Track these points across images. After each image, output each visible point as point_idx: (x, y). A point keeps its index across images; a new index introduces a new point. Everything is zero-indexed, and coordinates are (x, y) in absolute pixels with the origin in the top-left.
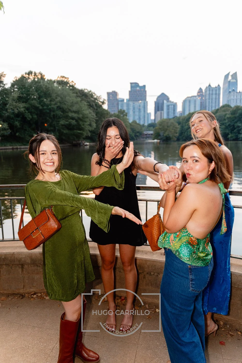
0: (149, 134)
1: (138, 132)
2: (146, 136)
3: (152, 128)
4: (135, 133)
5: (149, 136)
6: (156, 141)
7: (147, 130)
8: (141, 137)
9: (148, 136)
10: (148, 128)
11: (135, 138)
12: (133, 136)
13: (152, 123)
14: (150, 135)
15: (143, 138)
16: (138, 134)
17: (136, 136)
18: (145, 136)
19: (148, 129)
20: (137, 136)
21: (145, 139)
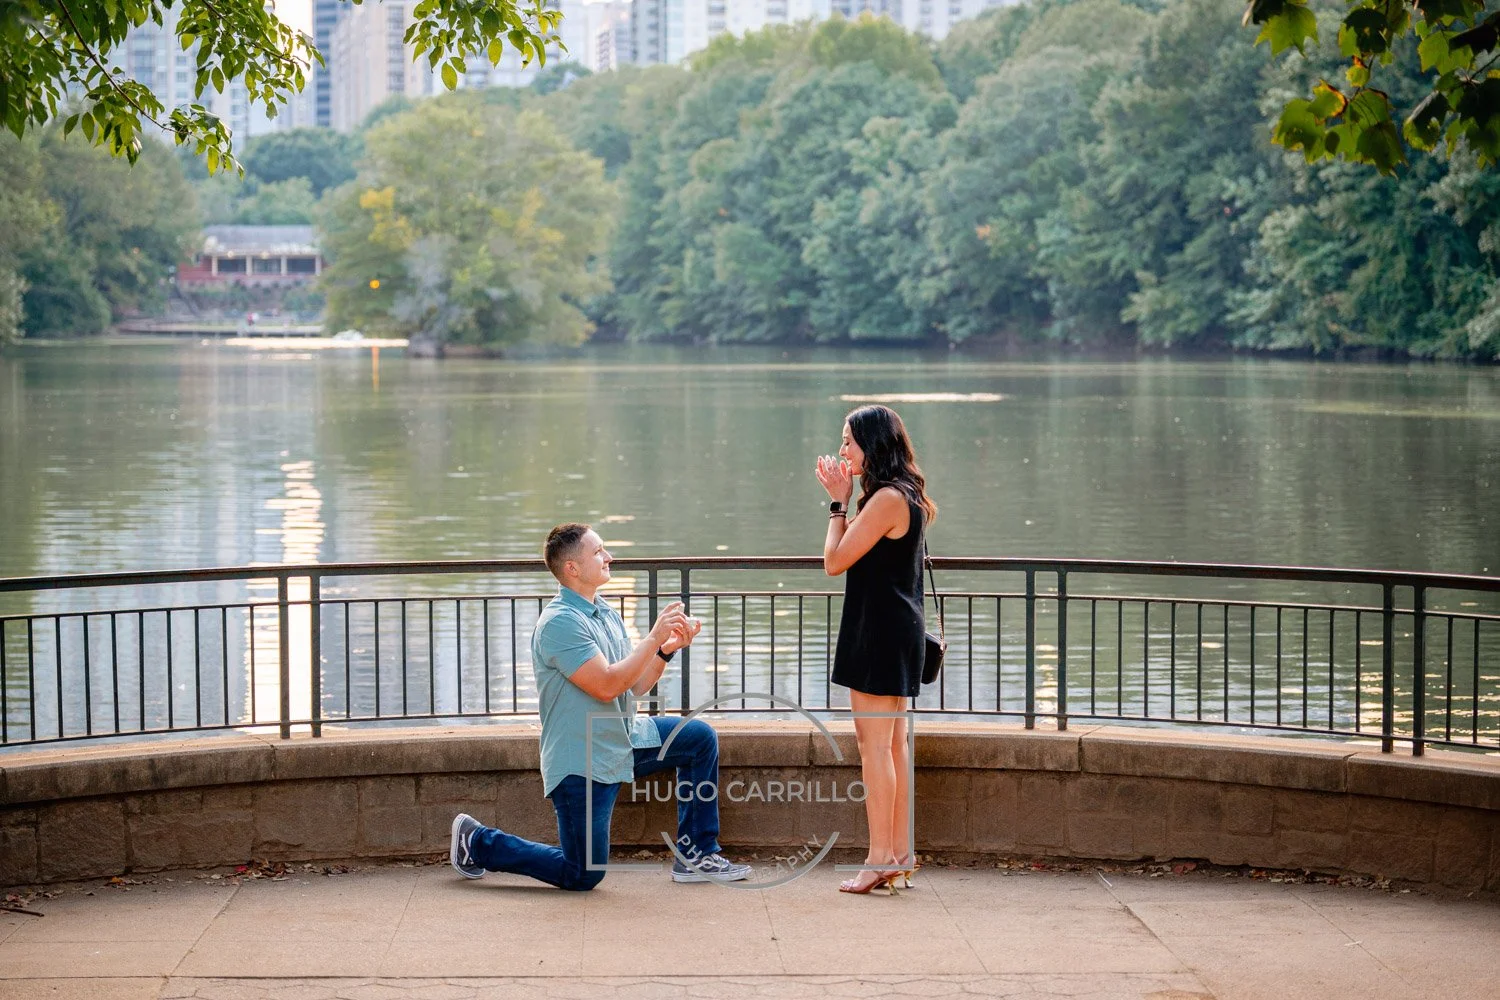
0: (267, 265)
1: (135, 237)
2: (231, 277)
3: (295, 189)
4: (103, 246)
5: (266, 281)
6: (351, 341)
7: (245, 221)
8: (177, 294)
9: (250, 277)
10: (249, 191)
11: (104, 309)
12: (74, 285)
13: (297, 134)
14: (284, 276)
15: (199, 302)
16: (132, 260)
17: (110, 278)
18: (220, 284)
19: (248, 204)
20: (127, 279)
21: (213, 319)
